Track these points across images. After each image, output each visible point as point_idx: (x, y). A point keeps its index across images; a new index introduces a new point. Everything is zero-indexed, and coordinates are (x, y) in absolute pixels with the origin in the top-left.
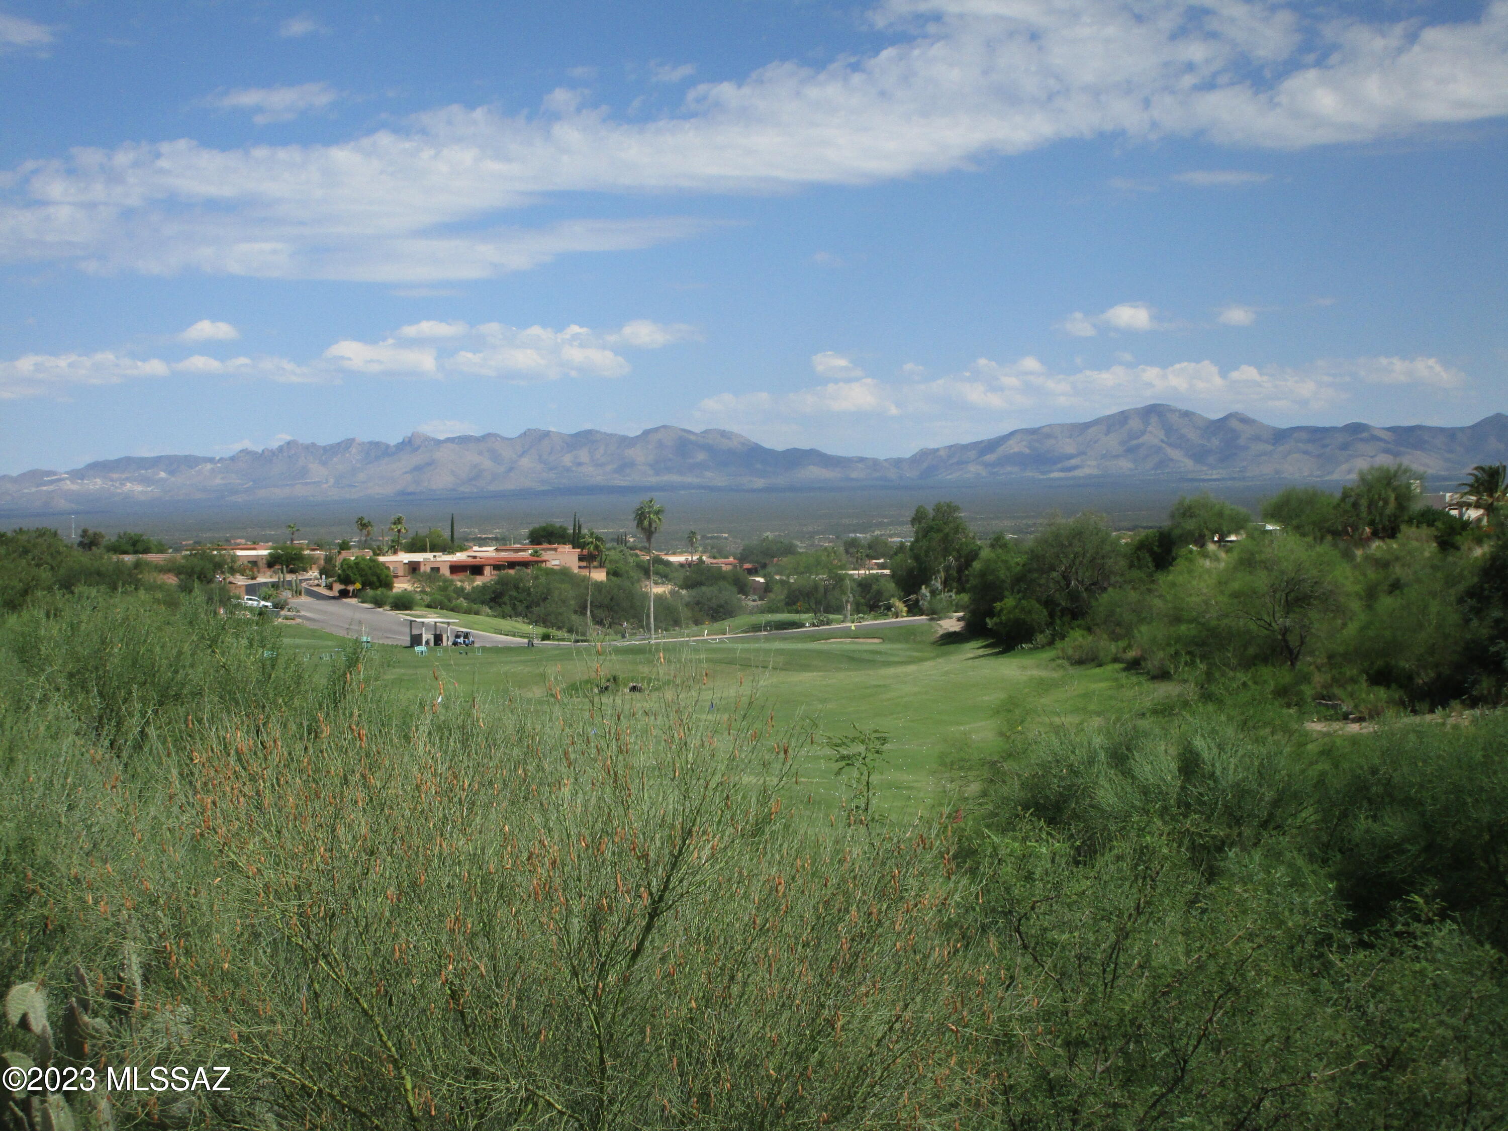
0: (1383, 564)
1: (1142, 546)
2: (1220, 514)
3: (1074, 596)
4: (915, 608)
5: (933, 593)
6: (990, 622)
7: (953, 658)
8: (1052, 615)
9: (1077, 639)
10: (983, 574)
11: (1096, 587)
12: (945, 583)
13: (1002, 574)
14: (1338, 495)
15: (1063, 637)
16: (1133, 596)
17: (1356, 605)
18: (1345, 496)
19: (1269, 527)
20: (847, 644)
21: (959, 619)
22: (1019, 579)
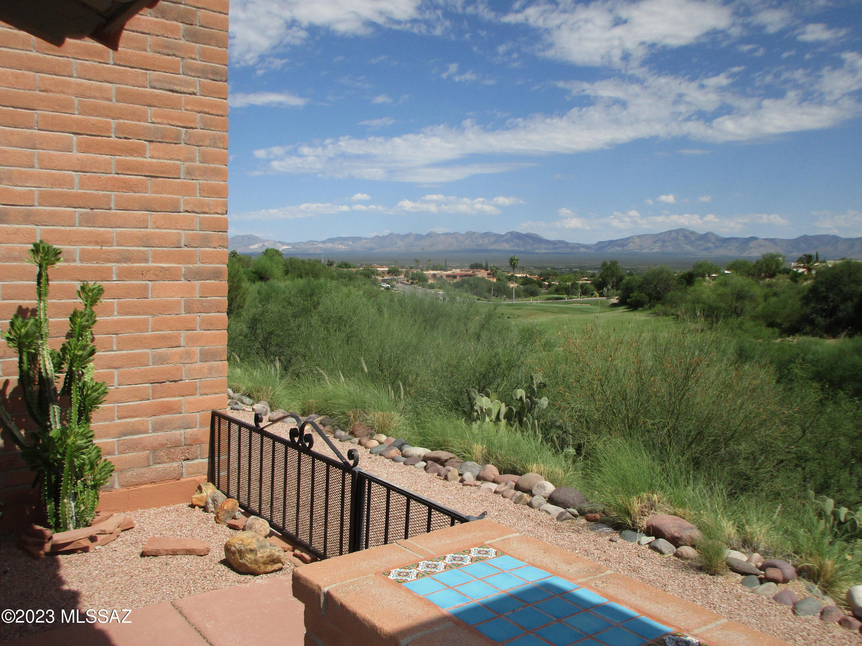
0: (769, 286)
1: (682, 277)
2: (711, 268)
3: (658, 293)
4: (601, 295)
5: (608, 290)
6: (628, 300)
7: (615, 312)
8: (650, 299)
9: (659, 307)
10: (627, 284)
11: (667, 289)
12: (612, 287)
13: (634, 284)
14: (754, 262)
15: (654, 306)
16: (679, 294)
17: (760, 300)
18: (757, 262)
19: (726, 272)
20: (579, 306)
21: (617, 299)
22: (639, 287)
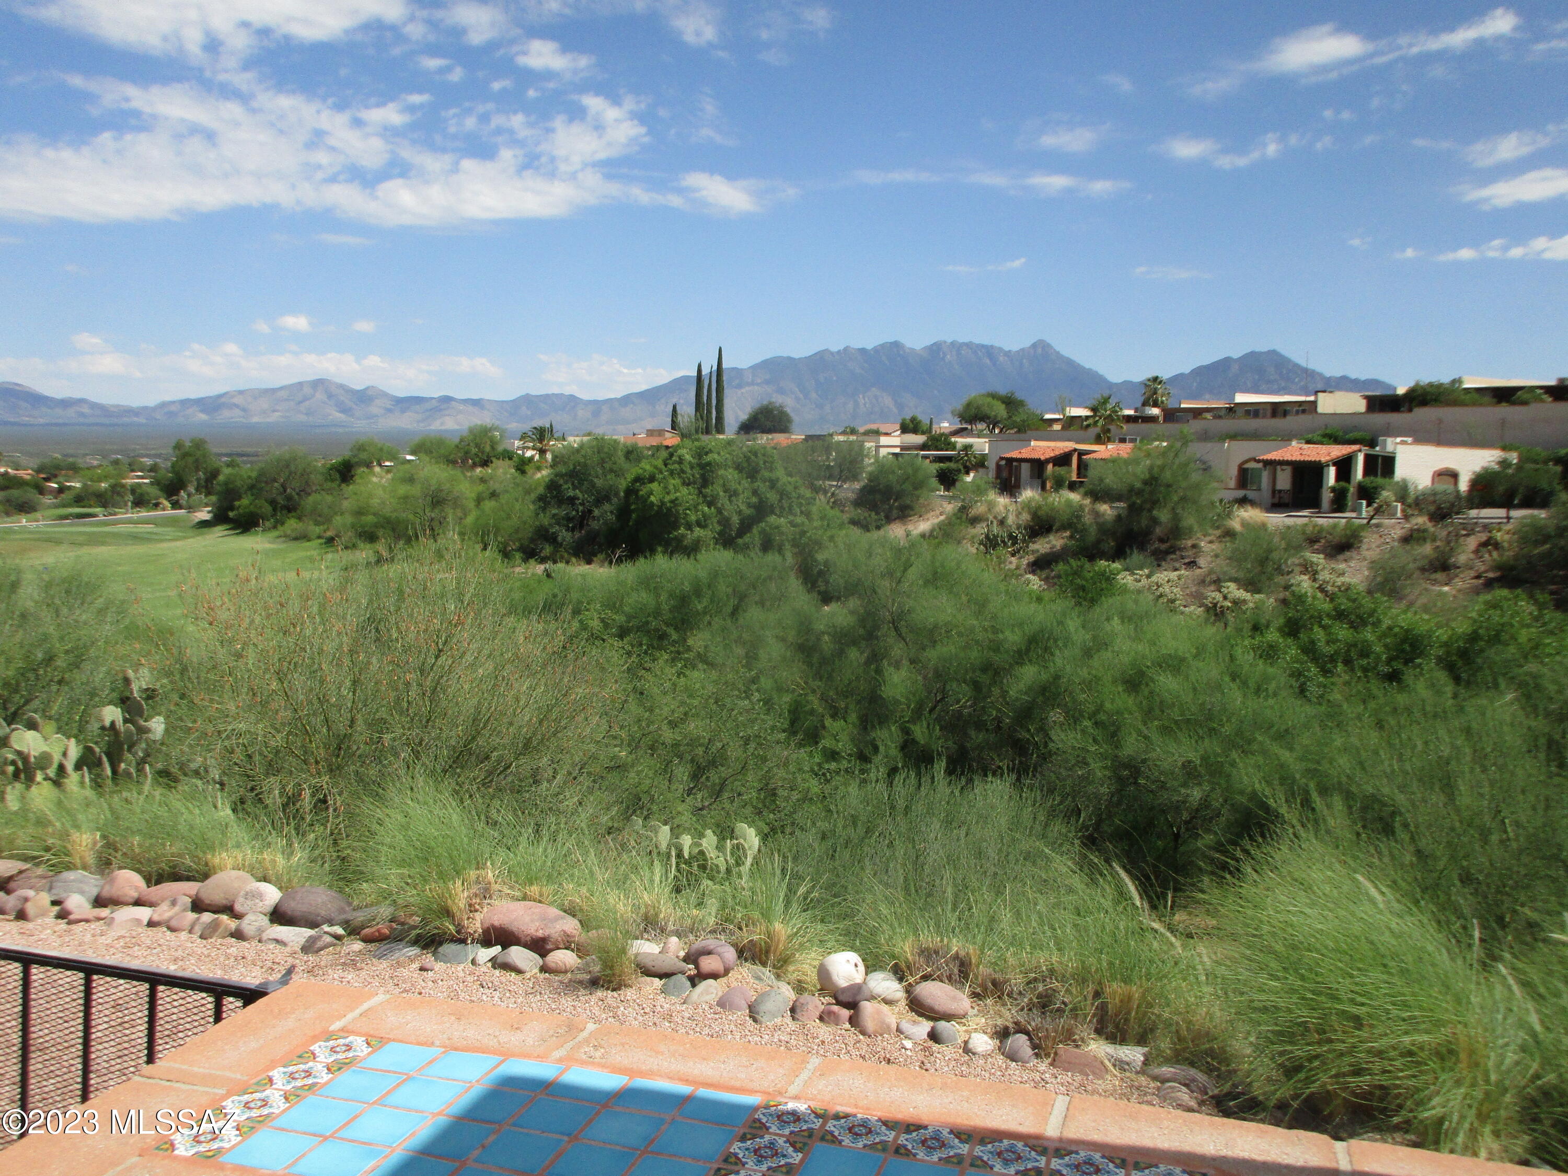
0: (482, 480)
1: (333, 468)
2: (381, 450)
3: (289, 498)
4: (176, 505)
5: (189, 495)
6: (231, 514)
7: (207, 537)
8: (275, 510)
9: (292, 524)
10: (226, 483)
11: (304, 491)
12: (198, 490)
13: (239, 483)
14: (457, 441)
15: (283, 524)
16: (329, 498)
17: (471, 505)
18: (461, 441)
19: (409, 457)
20: (130, 528)
21: (209, 512)
22: (252, 487)
